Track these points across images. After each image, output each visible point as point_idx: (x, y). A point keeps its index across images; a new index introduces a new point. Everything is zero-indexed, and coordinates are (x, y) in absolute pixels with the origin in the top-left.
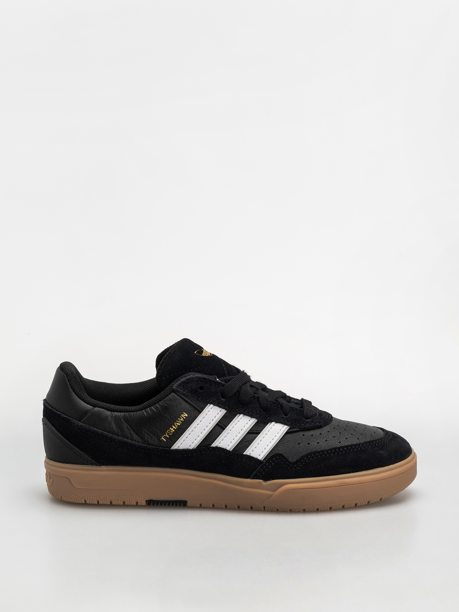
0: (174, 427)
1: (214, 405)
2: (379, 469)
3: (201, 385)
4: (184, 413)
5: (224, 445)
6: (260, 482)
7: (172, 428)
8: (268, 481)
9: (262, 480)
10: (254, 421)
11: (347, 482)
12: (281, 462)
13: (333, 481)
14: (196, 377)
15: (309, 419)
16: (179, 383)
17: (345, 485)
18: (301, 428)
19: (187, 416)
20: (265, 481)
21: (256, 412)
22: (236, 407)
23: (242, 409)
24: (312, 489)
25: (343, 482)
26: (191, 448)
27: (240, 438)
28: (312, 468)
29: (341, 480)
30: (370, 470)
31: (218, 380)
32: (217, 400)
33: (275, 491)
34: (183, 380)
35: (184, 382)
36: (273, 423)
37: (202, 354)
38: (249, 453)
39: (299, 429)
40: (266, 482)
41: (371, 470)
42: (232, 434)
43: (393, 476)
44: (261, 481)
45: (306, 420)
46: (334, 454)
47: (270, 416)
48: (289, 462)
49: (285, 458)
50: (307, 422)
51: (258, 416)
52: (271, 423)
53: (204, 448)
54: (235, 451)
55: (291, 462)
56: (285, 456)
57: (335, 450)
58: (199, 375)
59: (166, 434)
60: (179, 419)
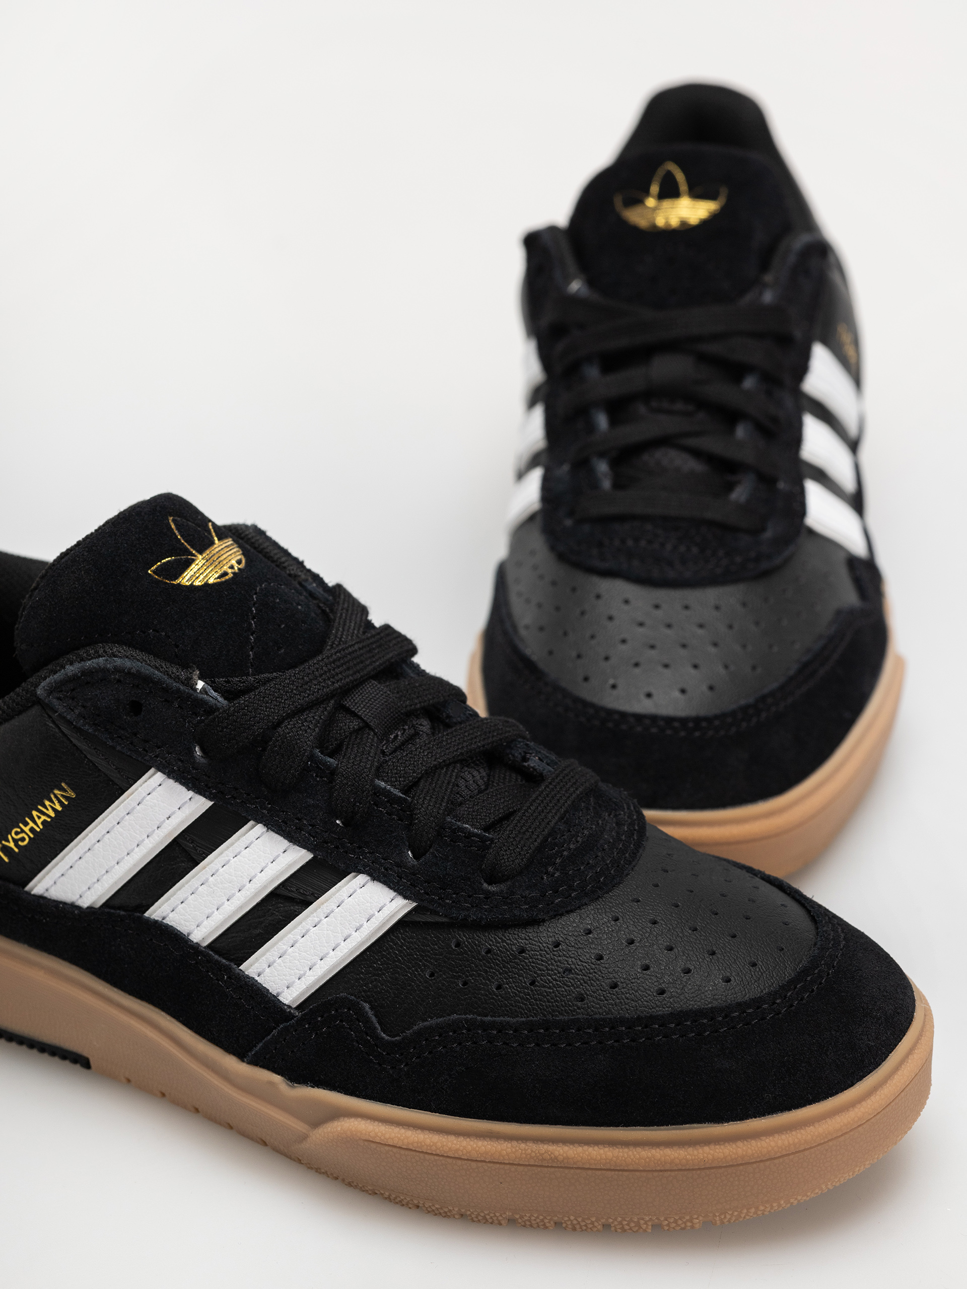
0: (31, 824)
1: (169, 776)
2: (700, 1128)
3: (134, 699)
4: (63, 784)
5: (183, 922)
6: (271, 1083)
7: (26, 824)
8: (299, 1084)
9: (282, 1076)
10: (302, 857)
11: (561, 1158)
12: (350, 1028)
13: (509, 1145)
14: (117, 670)
15: (500, 882)
16: (57, 676)
17: (552, 1167)
18: (452, 918)
19: (73, 795)
20: (291, 1082)
21: (313, 826)
22: (248, 795)
23: (269, 804)
24: (432, 1157)
25: (547, 1156)
26: (85, 903)
27: (241, 907)
28: (446, 1080)
29: (544, 1148)
30: (662, 1127)
31: (200, 684)
32: (180, 760)
33: (316, 1124)
34: (71, 669)
35: (74, 679)
36: (362, 878)
37: (177, 578)
38: (255, 971)
39: (444, 920)
40: (293, 1087)
41: (665, 1127)
42: (216, 888)
43: (754, 1160)
44: (277, 1078)
45: (485, 885)
46: (537, 1045)
47: (360, 847)
48: (377, 1038)
49: (367, 1021)
50: (488, 895)
51: (314, 841)
52: (356, 876)
53: (122, 913)
54: (217, 952)
55: (383, 1038)
56: (367, 1013)
57: (547, 1029)
58: (128, 664)
59: (8, 841)
60: (47, 803)
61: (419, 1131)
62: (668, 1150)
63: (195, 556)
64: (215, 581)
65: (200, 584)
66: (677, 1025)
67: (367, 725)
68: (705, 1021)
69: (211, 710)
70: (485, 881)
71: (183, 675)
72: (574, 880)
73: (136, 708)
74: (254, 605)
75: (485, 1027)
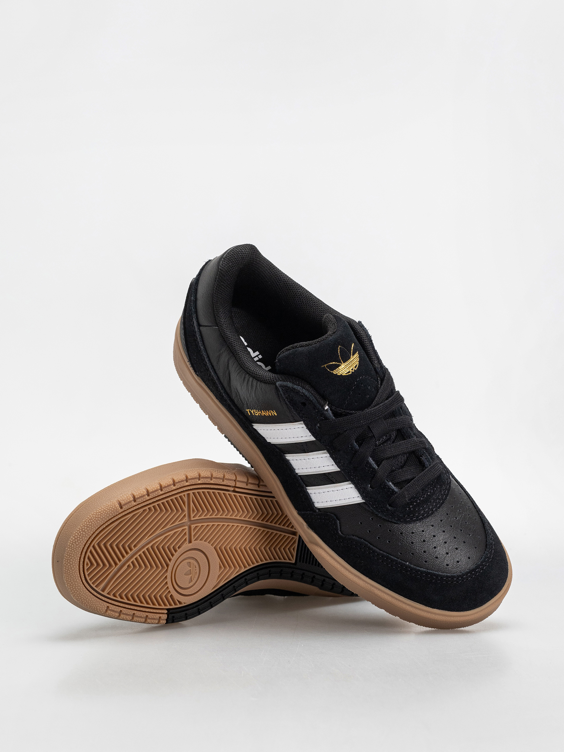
0: (260, 412)
1: (306, 427)
3: (304, 402)
4: (274, 411)
6: (302, 523)
9: (307, 524)
10: (336, 469)
12: (331, 525)
14: (303, 393)
16: (284, 383)
18: (373, 512)
19: (276, 415)
20: (309, 527)
22: (328, 444)
23: (333, 449)
26: (268, 440)
27: (313, 472)
31: (327, 407)
32: (312, 425)
33: (310, 542)
34: (289, 384)
35: (289, 387)
36: (352, 485)
37: (332, 370)
38: (310, 491)
40: (308, 529)
42: (308, 462)
44: (305, 523)
46: (382, 561)
47: (355, 476)
48: (338, 532)
49: (337, 526)
50: (387, 510)
51: (342, 468)
52: (350, 484)
53: (278, 450)
54: (301, 479)
55: (339, 533)
56: (338, 524)
57: (387, 558)
58: (307, 393)
59: (252, 411)
60: (267, 411)
61: (339, 564)
62: (408, 606)
63: (342, 363)
64: (345, 375)
65: (339, 375)
66: (426, 575)
67: (374, 436)
68: (435, 577)
69: (326, 418)
70: (388, 505)
71: (322, 402)
72: (416, 513)
73: (304, 404)
74: (354, 386)
75: (369, 548)
